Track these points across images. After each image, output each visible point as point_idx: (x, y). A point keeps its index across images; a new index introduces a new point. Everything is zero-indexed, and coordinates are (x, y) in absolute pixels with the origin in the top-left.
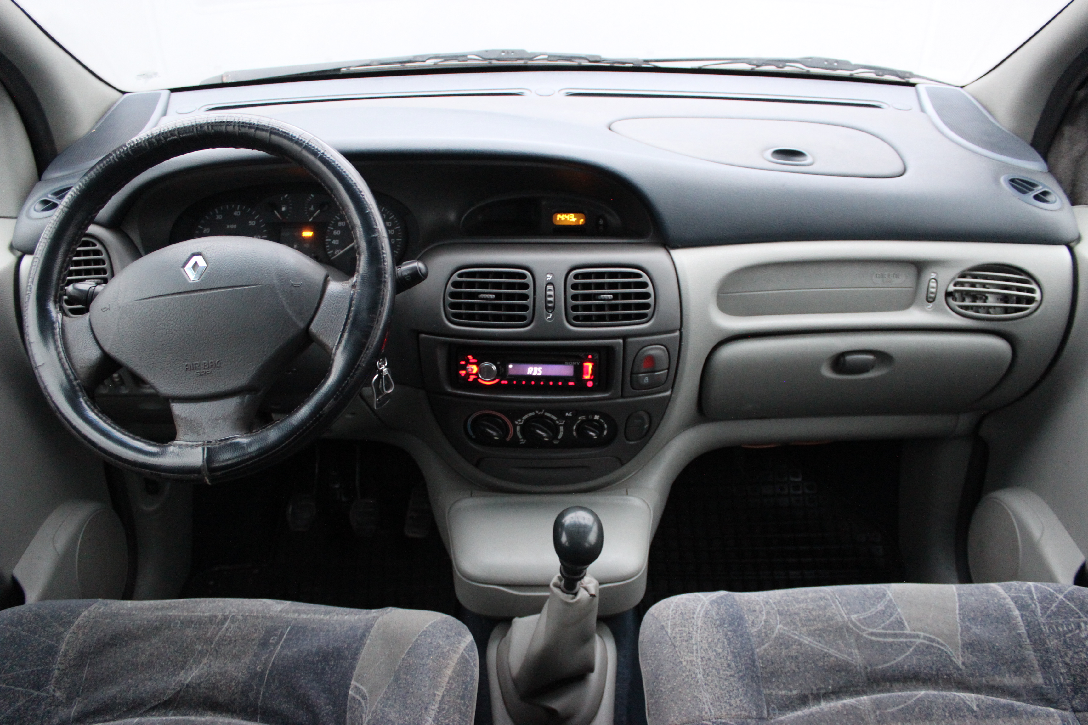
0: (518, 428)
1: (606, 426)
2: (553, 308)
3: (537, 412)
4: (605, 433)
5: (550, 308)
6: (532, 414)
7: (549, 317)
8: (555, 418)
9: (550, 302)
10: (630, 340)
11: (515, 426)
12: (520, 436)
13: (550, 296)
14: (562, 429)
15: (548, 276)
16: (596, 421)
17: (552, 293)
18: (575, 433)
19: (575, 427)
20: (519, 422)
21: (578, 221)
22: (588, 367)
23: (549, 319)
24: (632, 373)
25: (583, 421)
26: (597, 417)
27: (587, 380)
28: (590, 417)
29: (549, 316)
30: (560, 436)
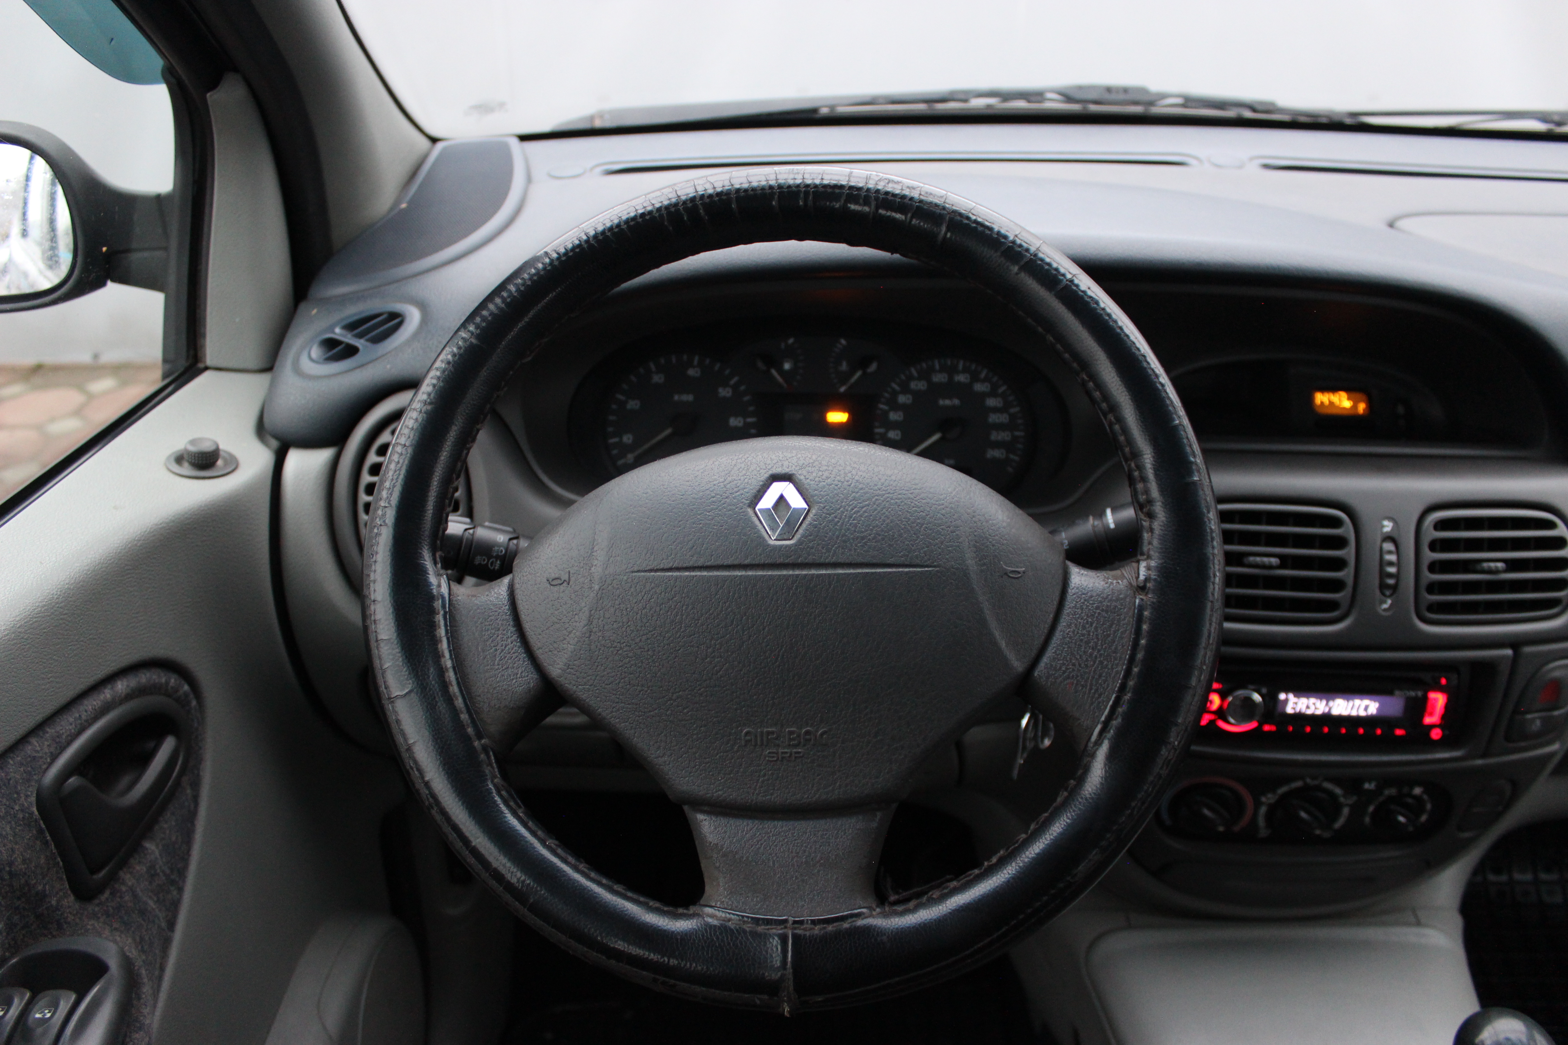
0: (1263, 810)
1: (1429, 806)
2: (1395, 588)
3: (1308, 780)
4: (1424, 818)
5: (1389, 587)
6: (1298, 784)
7: (1385, 606)
8: (1338, 791)
9: (1390, 575)
10: (1528, 649)
11: (1258, 804)
12: (1261, 822)
13: (1391, 564)
14: (1346, 811)
15: (1386, 523)
16: (1415, 797)
17: (1393, 558)
18: (1367, 820)
19: (1371, 809)
20: (1269, 798)
21: (1355, 406)
22: (1436, 700)
23: (1385, 610)
24: (1516, 711)
25: (1390, 799)
26: (1417, 791)
27: (1432, 726)
28: (1405, 790)
29: (1385, 602)
30: (1338, 825)
